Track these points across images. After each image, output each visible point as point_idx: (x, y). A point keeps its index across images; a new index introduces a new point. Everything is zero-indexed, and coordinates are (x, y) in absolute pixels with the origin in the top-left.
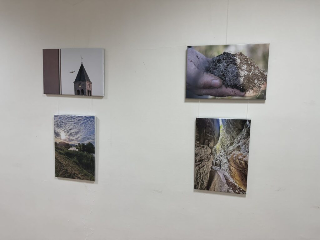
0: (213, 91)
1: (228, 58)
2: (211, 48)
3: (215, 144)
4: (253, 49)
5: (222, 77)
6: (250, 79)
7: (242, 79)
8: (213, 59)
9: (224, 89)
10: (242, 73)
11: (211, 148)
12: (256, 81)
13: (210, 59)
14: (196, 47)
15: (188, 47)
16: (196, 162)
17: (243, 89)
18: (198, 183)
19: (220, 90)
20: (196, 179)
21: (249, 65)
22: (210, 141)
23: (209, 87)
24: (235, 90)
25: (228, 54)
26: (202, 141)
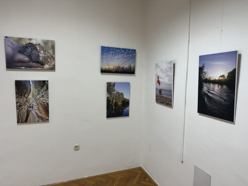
0: (25, 64)
1: (32, 46)
2: (21, 39)
3: (28, 95)
4: (46, 42)
5: (30, 56)
6: (46, 59)
7: (41, 58)
8: (23, 46)
9: (31, 63)
10: (41, 55)
11: (26, 98)
12: (49, 60)
13: (21, 46)
14: (10, 37)
15: (6, 37)
16: (17, 107)
17: (42, 64)
18: (19, 120)
19: (29, 64)
20: (18, 117)
21: (44, 51)
22: (25, 93)
23: (22, 62)
24: (38, 64)
25: (32, 44)
26: (20, 94)
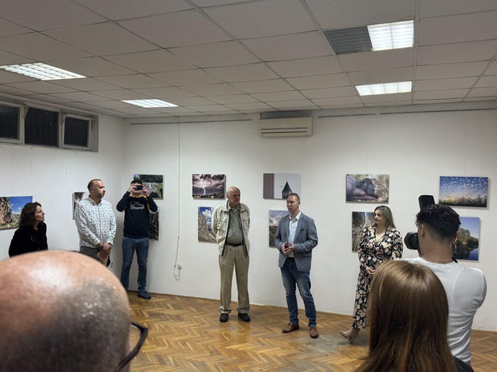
0: (361, 198)
1: (368, 181)
2: (359, 176)
3: (363, 226)
4: (381, 177)
5: (366, 190)
6: (380, 192)
7: (376, 192)
8: (360, 181)
9: (367, 197)
10: (376, 189)
11: (361, 228)
12: (383, 193)
13: (359, 181)
14: (351, 175)
15: (347, 175)
16: (353, 235)
17: (377, 197)
18: (354, 247)
19: (365, 197)
20: (353, 245)
21: (379, 185)
22: (360, 224)
23: (359, 195)
24: (372, 197)
25: (368, 179)
26: (356, 224)
